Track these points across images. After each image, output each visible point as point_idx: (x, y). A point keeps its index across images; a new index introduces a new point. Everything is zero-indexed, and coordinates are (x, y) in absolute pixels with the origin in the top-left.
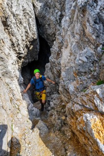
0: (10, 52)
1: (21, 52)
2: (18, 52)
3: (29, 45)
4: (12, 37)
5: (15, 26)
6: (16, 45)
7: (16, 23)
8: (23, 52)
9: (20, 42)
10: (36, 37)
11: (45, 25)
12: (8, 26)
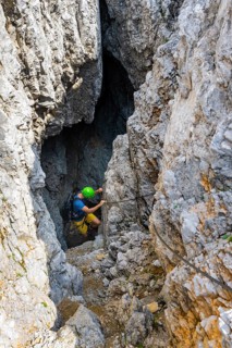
0: (14, 93)
1: (46, 94)
2: (38, 93)
3: (71, 76)
4: (25, 47)
5: (39, 16)
6: (34, 73)
7: (43, 9)
8: (53, 97)
9: (47, 66)
10: (95, 53)
11: (125, 21)
12: (19, 16)
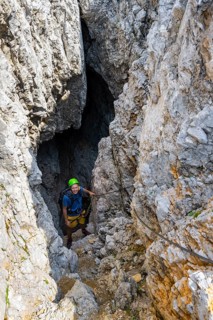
0: (12, 104)
1: (39, 105)
2: (32, 104)
3: (60, 89)
4: (19, 65)
5: (30, 37)
6: (27, 87)
7: (33, 31)
8: (45, 106)
9: (39, 80)
10: (79, 69)
11: (104, 41)
12: (12, 38)
